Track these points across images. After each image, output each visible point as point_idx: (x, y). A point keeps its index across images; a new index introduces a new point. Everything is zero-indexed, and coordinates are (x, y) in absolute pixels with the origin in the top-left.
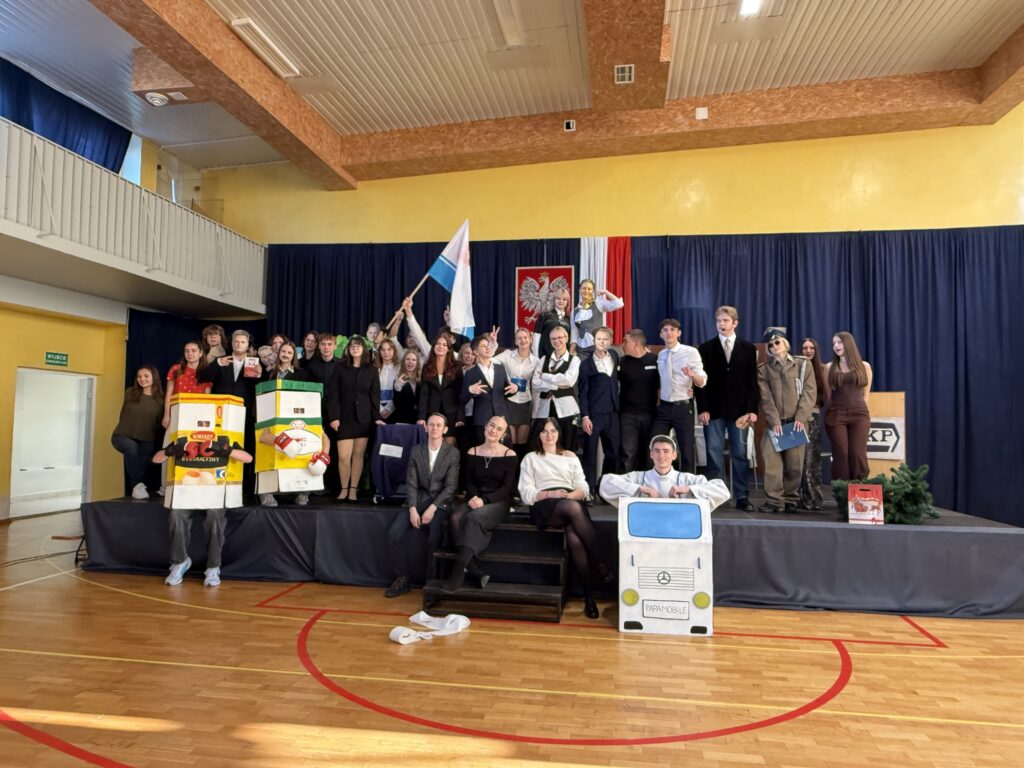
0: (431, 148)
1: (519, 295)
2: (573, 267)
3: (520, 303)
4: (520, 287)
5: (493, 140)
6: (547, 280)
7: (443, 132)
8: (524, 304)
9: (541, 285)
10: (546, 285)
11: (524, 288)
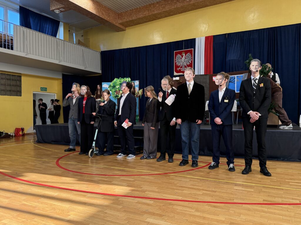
0: (144, 13)
1: (175, 61)
2: (193, 49)
3: (175, 63)
4: (175, 58)
5: (164, 7)
6: (184, 55)
7: (148, 7)
8: (177, 64)
9: (182, 56)
10: (184, 56)
11: (177, 58)
